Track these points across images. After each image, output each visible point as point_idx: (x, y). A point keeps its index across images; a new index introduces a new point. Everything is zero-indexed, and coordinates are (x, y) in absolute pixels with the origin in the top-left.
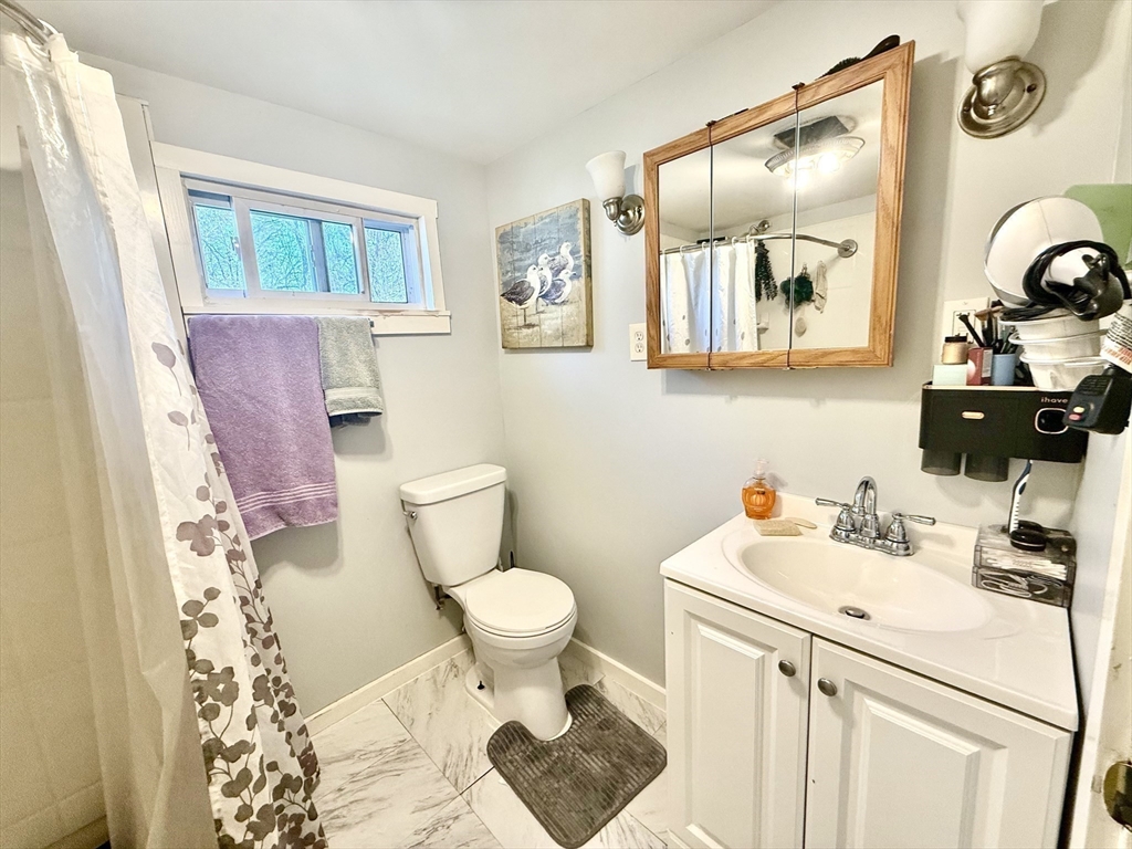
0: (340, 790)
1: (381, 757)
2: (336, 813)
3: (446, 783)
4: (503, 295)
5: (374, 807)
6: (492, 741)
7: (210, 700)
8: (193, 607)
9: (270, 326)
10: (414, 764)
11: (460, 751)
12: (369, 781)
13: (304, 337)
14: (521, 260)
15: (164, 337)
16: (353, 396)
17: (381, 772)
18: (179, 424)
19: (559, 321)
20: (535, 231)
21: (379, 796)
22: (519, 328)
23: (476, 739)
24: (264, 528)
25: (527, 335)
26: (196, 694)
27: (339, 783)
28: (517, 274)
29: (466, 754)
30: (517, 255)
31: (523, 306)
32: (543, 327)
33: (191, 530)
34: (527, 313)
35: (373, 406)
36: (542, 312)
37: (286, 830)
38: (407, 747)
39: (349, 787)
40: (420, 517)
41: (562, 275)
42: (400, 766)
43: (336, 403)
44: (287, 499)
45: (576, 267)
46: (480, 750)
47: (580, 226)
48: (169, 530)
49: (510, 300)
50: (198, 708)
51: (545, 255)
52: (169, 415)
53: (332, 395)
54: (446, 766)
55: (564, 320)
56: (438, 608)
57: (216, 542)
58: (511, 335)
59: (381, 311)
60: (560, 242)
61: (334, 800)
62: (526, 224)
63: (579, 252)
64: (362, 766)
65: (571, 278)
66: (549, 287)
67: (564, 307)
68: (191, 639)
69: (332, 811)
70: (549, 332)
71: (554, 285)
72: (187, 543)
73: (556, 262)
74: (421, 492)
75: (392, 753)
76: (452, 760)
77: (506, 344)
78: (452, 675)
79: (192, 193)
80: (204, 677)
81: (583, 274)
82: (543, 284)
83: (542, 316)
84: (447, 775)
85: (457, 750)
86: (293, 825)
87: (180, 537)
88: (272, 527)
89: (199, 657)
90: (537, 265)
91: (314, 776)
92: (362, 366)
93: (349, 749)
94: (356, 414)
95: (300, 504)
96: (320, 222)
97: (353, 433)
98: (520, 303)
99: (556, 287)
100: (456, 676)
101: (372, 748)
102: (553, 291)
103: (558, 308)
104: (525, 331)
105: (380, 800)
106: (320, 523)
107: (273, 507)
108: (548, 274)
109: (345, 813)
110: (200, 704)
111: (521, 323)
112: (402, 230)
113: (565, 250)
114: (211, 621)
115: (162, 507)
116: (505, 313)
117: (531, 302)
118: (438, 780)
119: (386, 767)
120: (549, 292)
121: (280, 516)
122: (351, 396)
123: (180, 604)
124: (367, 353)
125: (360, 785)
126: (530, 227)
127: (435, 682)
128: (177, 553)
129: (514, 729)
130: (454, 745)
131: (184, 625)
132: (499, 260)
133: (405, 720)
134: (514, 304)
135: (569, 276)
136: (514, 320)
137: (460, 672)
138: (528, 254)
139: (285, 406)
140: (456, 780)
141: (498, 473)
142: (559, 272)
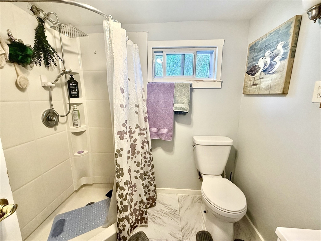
0: (158, 212)
1: (170, 210)
2: (154, 217)
3: (181, 233)
4: (246, 73)
5: (162, 223)
6: (199, 233)
7: (118, 174)
8: (118, 151)
9: (163, 85)
10: (176, 219)
11: (189, 227)
12: (165, 215)
13: (171, 88)
14: (257, 56)
15: (122, 86)
16: (181, 106)
17: (168, 215)
18: (122, 107)
19: (270, 82)
20: (266, 41)
21: (164, 221)
22: (251, 85)
23: (196, 227)
24: (154, 137)
25: (253, 89)
26: (116, 171)
27: (159, 210)
28: (254, 63)
29: (190, 230)
30: (256, 54)
31: (254, 76)
32: (261, 85)
33: (120, 133)
34: (255, 79)
35: (185, 110)
36: (262, 78)
37: (140, 212)
38: (177, 213)
39: (160, 212)
40: (196, 147)
41: (275, 60)
42: (173, 217)
43: (176, 108)
44: (160, 131)
45: (285, 54)
46: (195, 232)
47: (292, 31)
48: (116, 132)
49: (249, 74)
50: (116, 174)
51: (269, 51)
52: (120, 105)
53: (175, 105)
54: (183, 228)
55: (272, 81)
56: (199, 178)
57: (125, 137)
58: (246, 89)
59: (196, 81)
60: (278, 42)
61: (156, 213)
62: (262, 39)
63: (288, 45)
64: (165, 209)
65: (280, 60)
66: (268, 66)
67: (274, 75)
68: (117, 158)
69: (154, 215)
70: (264, 87)
71: (270, 65)
72: (119, 136)
73: (274, 53)
74: (198, 140)
75: (173, 212)
76: (186, 228)
77: (244, 92)
78: (199, 201)
79: (155, 52)
80: (118, 168)
81: (288, 57)
82: (265, 65)
83: (262, 80)
84: (183, 231)
85: (188, 226)
86: (142, 212)
87: (118, 134)
88: (156, 138)
89: (118, 163)
90: (264, 57)
91: (154, 203)
92: (185, 97)
93: (165, 202)
94: (182, 112)
95: (163, 134)
96: (184, 54)
97: (181, 117)
98: (253, 75)
99: (271, 65)
100: (200, 202)
101: (169, 207)
102: (269, 68)
103: (271, 76)
104: (253, 87)
105: (164, 222)
106: (166, 140)
107: (157, 133)
108: (268, 60)
109: (156, 218)
110: (117, 173)
111: (252, 83)
112: (211, 53)
113: (280, 47)
114: (121, 156)
115: (115, 126)
116: (246, 80)
117: (258, 74)
118: (179, 231)
119: (169, 214)
120: (268, 68)
121: (158, 135)
122: (179, 106)
123: (116, 149)
124: (187, 94)
125: (162, 214)
126: (264, 39)
127: (193, 200)
128: (116, 137)
129: (208, 235)
130: (189, 223)
131: (116, 154)
132: (248, 57)
133: (180, 205)
134: (250, 76)
135: (279, 59)
136: (249, 83)
137: (202, 202)
138: (261, 53)
139: (163, 107)
140: (184, 235)
141: (229, 141)
142: (274, 58)
